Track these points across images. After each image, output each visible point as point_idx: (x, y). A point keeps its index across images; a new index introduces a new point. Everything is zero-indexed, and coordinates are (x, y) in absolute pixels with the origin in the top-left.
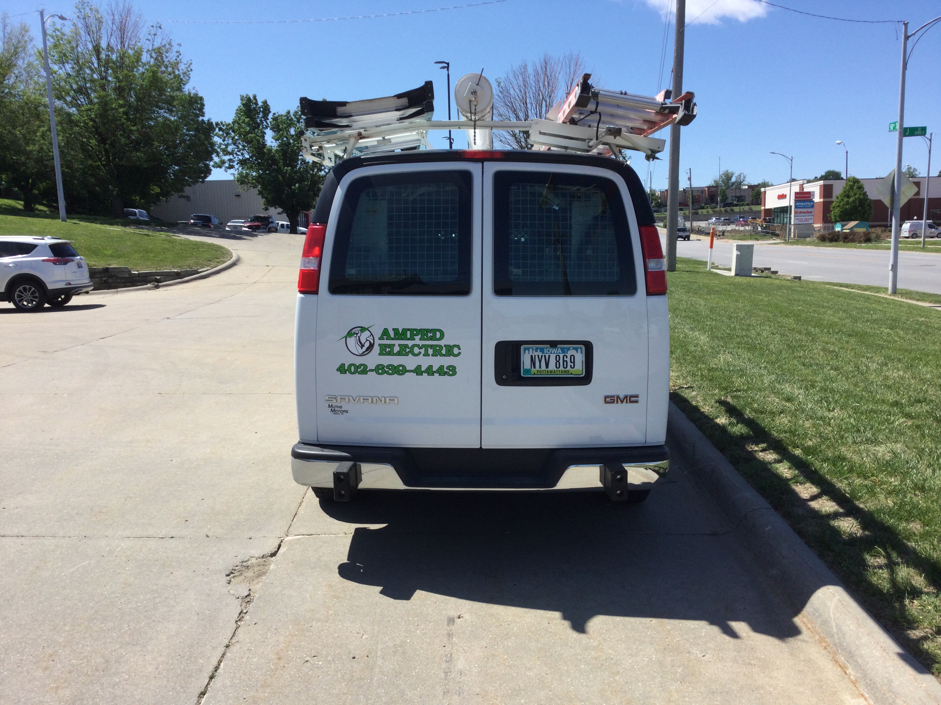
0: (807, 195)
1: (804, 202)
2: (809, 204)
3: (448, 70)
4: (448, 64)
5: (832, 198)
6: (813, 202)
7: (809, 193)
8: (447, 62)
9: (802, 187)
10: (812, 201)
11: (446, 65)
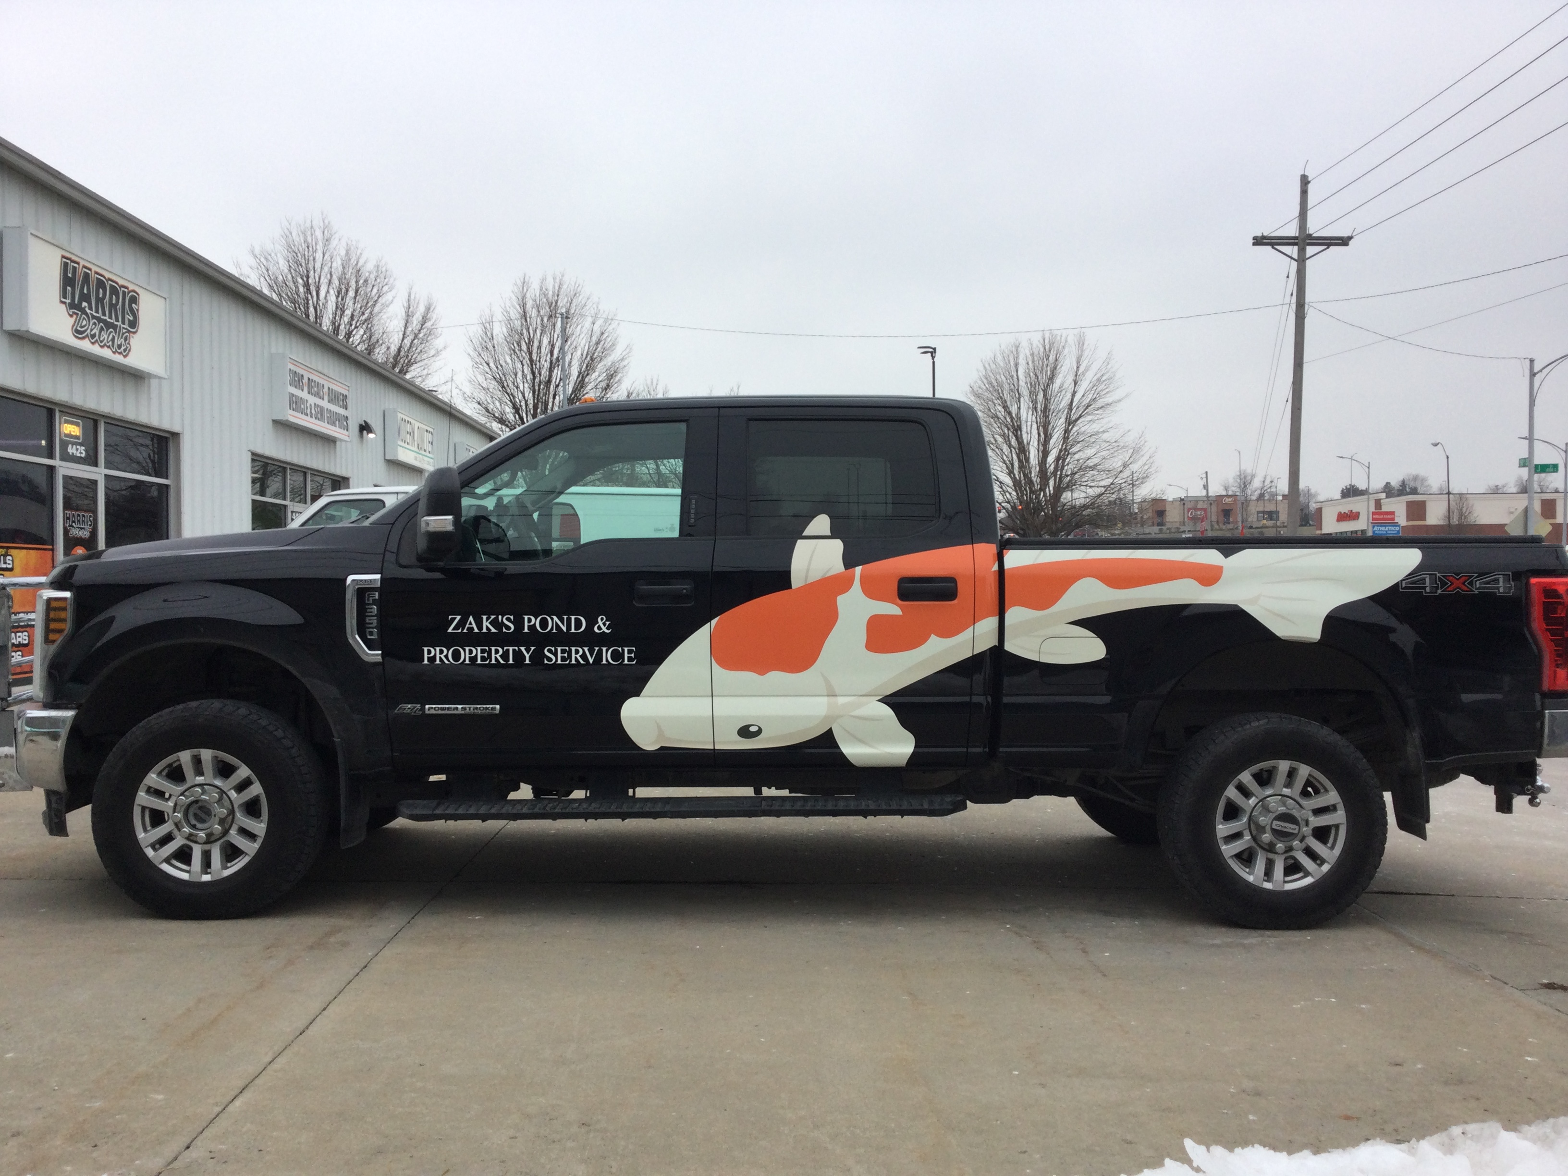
0: (1389, 517)
1: (1385, 526)
2: (1393, 528)
3: (933, 358)
4: (935, 349)
5: (1425, 519)
6: (1399, 526)
7: (1393, 513)
8: (933, 347)
9: (1378, 503)
10: (1396, 524)
11: (931, 350)
